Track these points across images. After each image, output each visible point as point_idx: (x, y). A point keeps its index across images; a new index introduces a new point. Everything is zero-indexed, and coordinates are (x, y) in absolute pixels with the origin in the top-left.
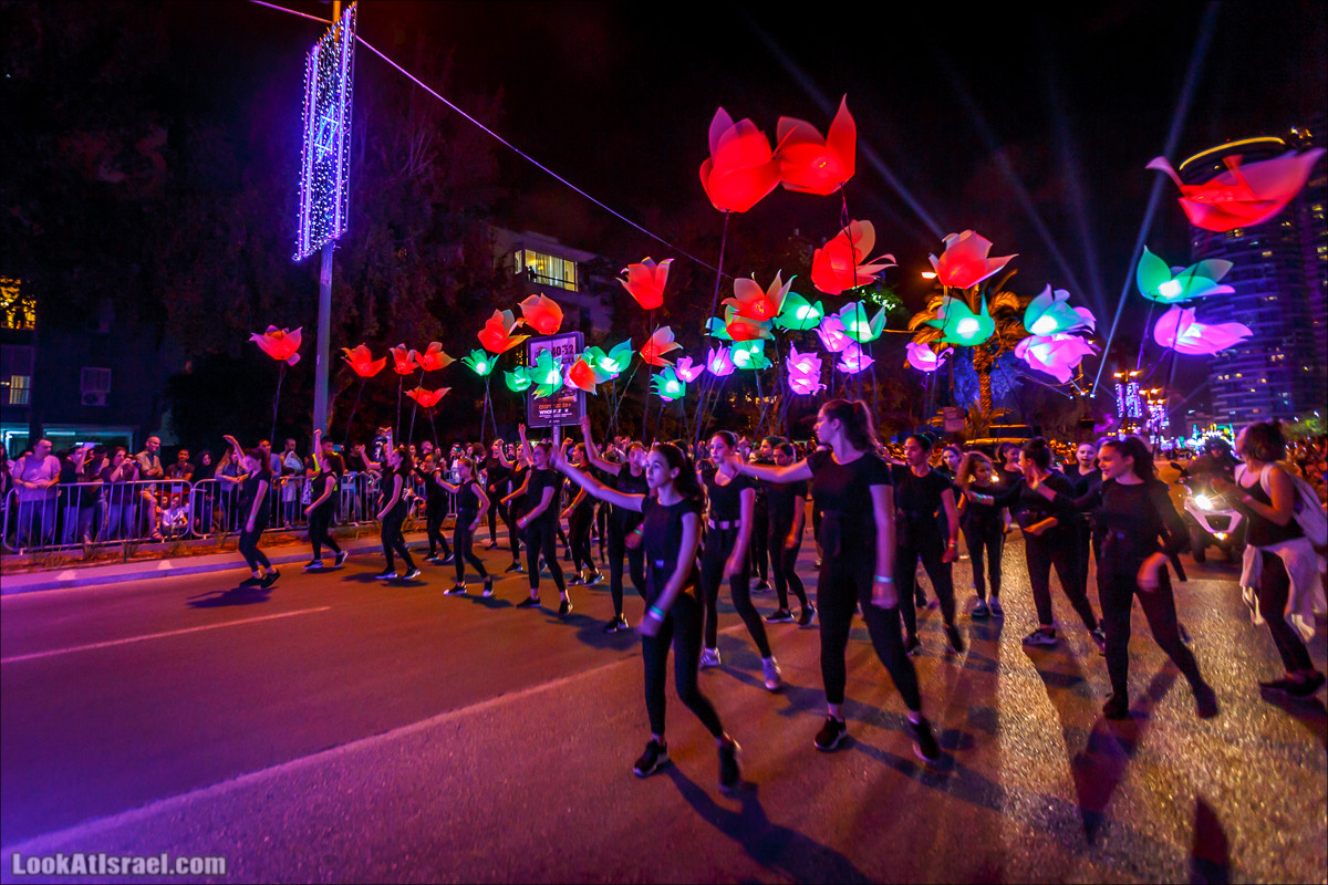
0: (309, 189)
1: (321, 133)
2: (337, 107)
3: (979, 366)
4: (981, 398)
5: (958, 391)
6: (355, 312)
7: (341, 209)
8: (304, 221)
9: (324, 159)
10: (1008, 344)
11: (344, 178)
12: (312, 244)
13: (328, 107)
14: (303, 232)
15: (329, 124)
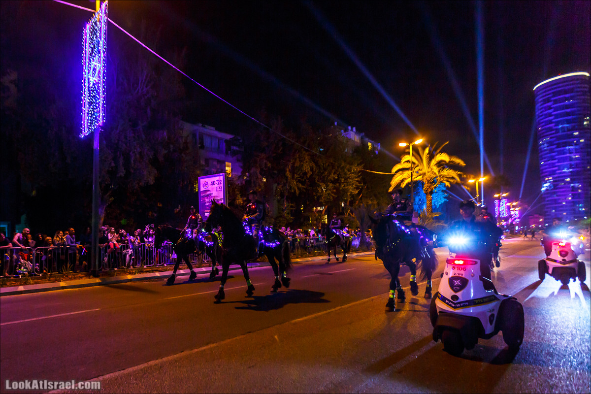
0: (87, 100)
1: (91, 71)
2: (99, 56)
3: (427, 191)
4: (427, 207)
5: (415, 204)
6: (113, 165)
7: (103, 110)
8: (85, 117)
9: (94, 84)
10: (442, 179)
11: (104, 94)
12: (89, 128)
13: (95, 57)
14: (84, 122)
15: (96, 66)
